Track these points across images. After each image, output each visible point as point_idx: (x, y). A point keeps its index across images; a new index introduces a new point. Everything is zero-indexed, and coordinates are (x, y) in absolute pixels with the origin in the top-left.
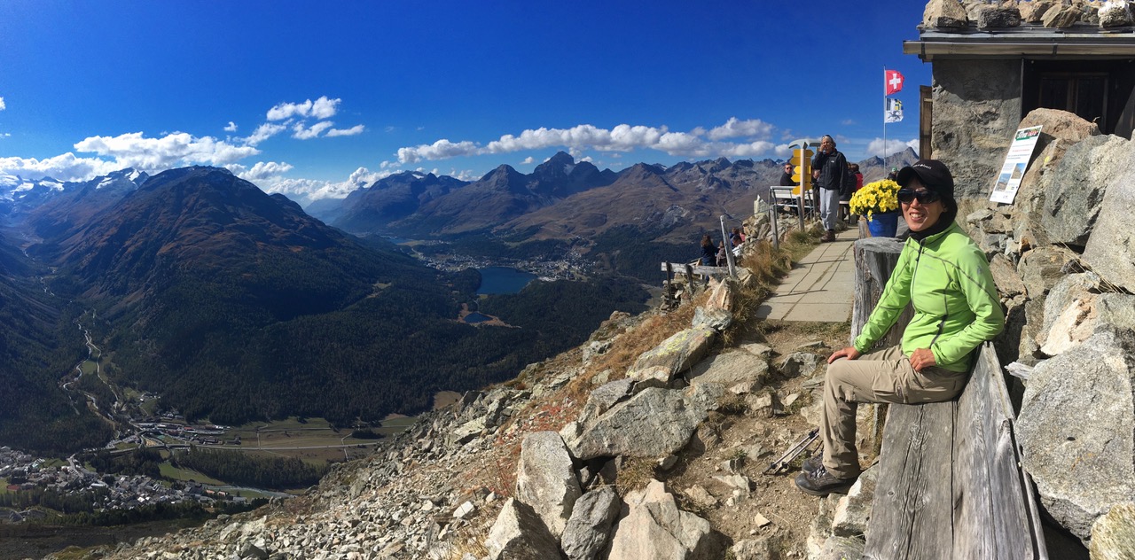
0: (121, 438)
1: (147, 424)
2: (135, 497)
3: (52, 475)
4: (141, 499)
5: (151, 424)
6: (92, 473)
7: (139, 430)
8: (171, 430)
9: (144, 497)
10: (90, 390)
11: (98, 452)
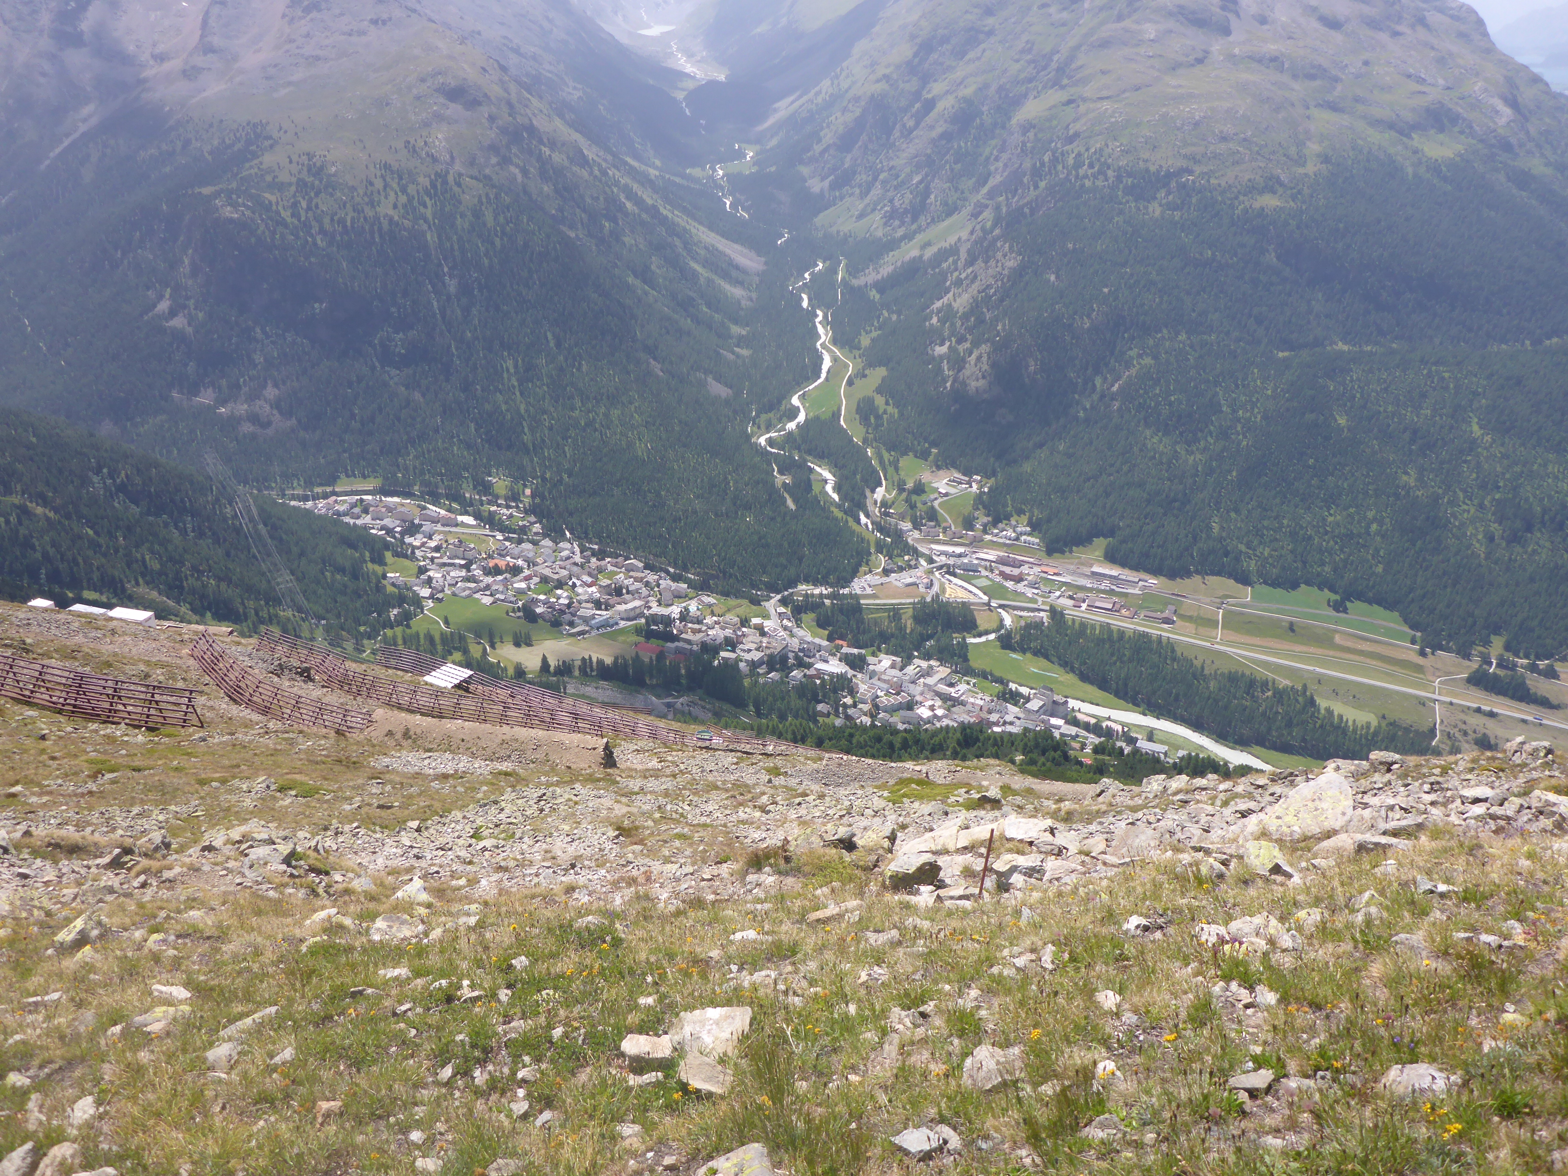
0: (886, 572)
1: (950, 549)
2: (910, 706)
3: (728, 632)
4: (924, 712)
5: (959, 550)
6: (817, 641)
7: (931, 561)
8: (1007, 570)
9: (932, 708)
10: (822, 456)
11: (833, 596)
